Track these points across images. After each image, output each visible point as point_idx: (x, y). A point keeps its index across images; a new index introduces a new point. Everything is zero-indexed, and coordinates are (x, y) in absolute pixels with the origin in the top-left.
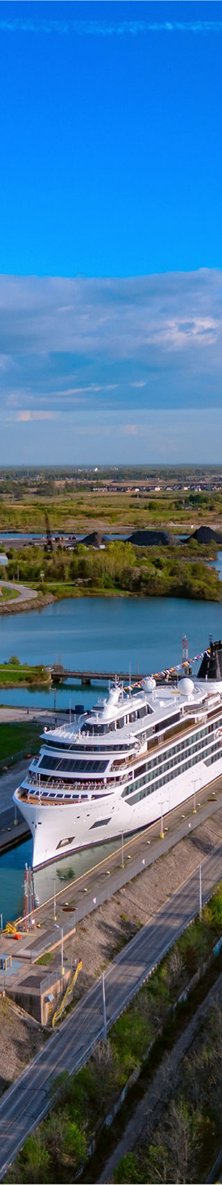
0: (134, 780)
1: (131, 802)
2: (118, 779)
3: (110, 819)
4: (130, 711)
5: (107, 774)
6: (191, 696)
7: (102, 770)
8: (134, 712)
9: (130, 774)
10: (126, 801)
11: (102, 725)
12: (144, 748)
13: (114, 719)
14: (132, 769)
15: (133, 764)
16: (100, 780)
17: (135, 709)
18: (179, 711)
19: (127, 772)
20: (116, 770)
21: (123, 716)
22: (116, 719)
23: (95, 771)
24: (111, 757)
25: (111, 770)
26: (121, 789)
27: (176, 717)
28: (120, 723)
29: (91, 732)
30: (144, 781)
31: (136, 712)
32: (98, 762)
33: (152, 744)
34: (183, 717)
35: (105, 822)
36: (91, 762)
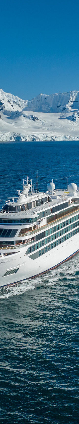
0: (35, 243)
1: (33, 257)
2: (24, 241)
3: (18, 269)
4: (37, 199)
5: (16, 238)
6: (75, 194)
7: (13, 236)
8: (39, 200)
9: (33, 238)
10: (29, 257)
11: (16, 206)
12: (44, 222)
13: (25, 203)
14: (34, 235)
15: (35, 232)
16: (12, 243)
17: (40, 198)
18: (68, 201)
19: (31, 236)
20: (23, 236)
21: (31, 201)
22: (27, 203)
23: (8, 236)
24: (20, 228)
25: (19, 235)
26: (26, 248)
27: (66, 205)
28: (29, 206)
29: (7, 210)
30: (43, 243)
31: (41, 200)
32: (10, 230)
33: (50, 220)
34: (70, 205)
35: (15, 271)
36: (6, 230)
